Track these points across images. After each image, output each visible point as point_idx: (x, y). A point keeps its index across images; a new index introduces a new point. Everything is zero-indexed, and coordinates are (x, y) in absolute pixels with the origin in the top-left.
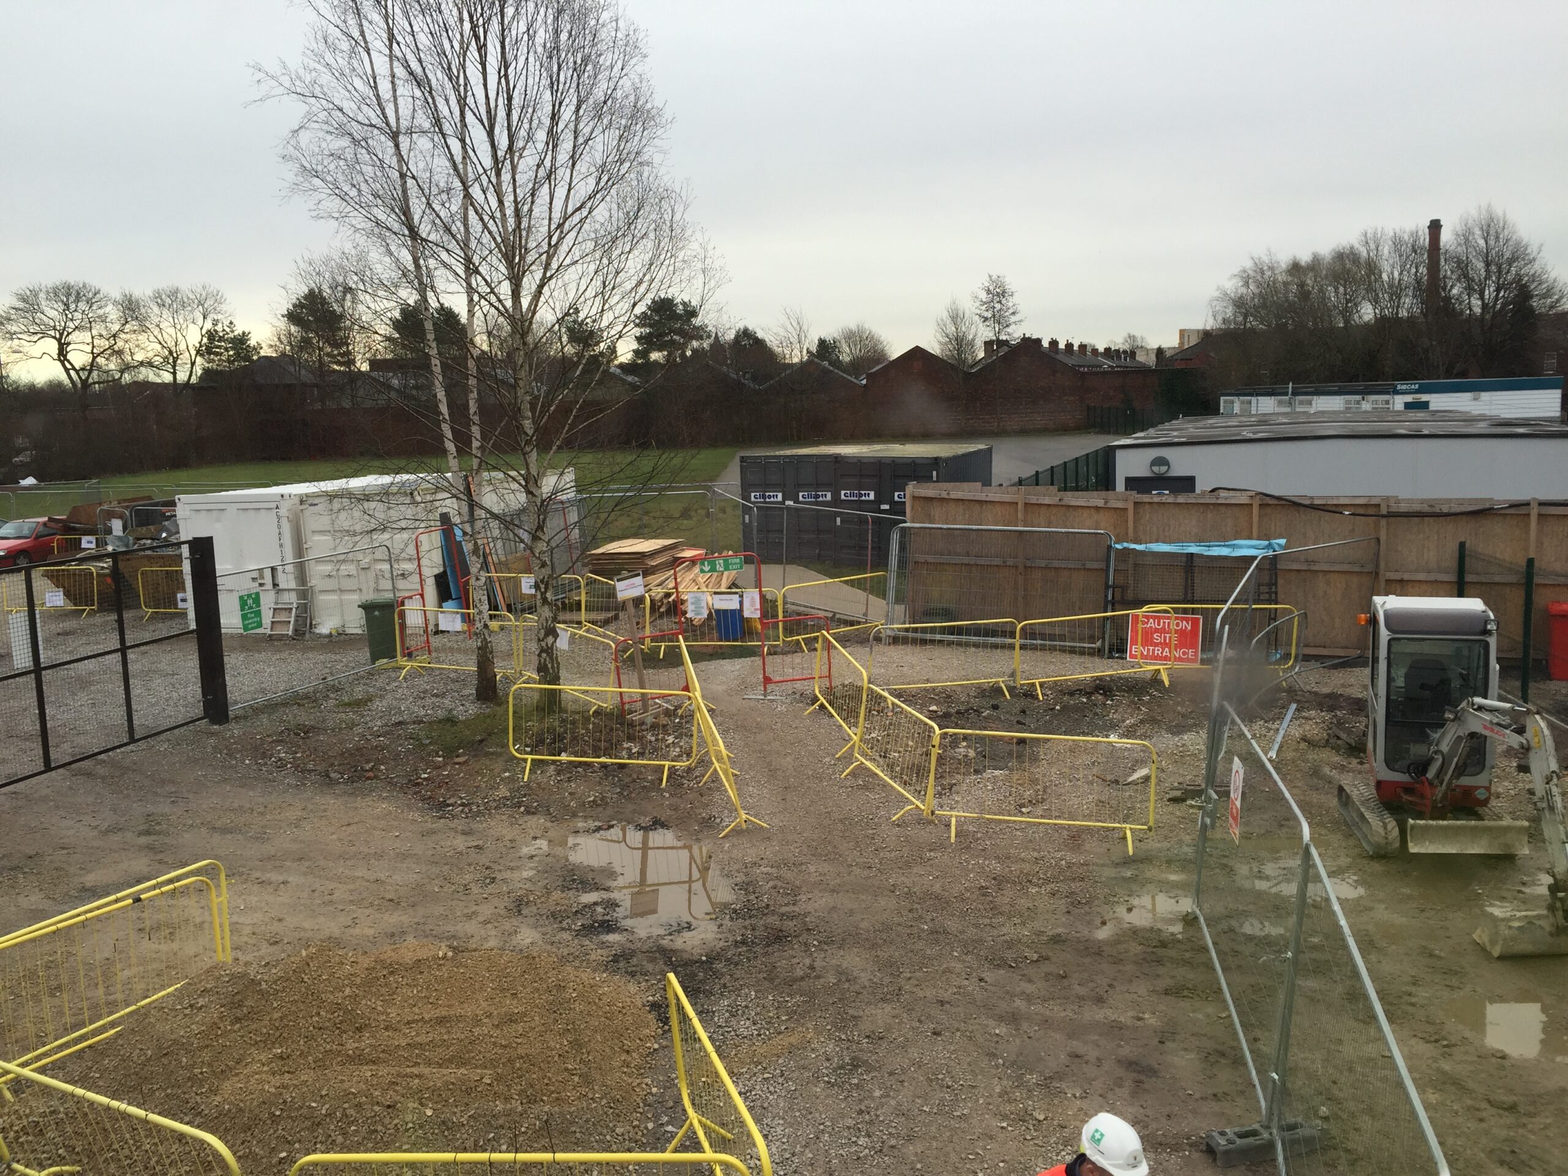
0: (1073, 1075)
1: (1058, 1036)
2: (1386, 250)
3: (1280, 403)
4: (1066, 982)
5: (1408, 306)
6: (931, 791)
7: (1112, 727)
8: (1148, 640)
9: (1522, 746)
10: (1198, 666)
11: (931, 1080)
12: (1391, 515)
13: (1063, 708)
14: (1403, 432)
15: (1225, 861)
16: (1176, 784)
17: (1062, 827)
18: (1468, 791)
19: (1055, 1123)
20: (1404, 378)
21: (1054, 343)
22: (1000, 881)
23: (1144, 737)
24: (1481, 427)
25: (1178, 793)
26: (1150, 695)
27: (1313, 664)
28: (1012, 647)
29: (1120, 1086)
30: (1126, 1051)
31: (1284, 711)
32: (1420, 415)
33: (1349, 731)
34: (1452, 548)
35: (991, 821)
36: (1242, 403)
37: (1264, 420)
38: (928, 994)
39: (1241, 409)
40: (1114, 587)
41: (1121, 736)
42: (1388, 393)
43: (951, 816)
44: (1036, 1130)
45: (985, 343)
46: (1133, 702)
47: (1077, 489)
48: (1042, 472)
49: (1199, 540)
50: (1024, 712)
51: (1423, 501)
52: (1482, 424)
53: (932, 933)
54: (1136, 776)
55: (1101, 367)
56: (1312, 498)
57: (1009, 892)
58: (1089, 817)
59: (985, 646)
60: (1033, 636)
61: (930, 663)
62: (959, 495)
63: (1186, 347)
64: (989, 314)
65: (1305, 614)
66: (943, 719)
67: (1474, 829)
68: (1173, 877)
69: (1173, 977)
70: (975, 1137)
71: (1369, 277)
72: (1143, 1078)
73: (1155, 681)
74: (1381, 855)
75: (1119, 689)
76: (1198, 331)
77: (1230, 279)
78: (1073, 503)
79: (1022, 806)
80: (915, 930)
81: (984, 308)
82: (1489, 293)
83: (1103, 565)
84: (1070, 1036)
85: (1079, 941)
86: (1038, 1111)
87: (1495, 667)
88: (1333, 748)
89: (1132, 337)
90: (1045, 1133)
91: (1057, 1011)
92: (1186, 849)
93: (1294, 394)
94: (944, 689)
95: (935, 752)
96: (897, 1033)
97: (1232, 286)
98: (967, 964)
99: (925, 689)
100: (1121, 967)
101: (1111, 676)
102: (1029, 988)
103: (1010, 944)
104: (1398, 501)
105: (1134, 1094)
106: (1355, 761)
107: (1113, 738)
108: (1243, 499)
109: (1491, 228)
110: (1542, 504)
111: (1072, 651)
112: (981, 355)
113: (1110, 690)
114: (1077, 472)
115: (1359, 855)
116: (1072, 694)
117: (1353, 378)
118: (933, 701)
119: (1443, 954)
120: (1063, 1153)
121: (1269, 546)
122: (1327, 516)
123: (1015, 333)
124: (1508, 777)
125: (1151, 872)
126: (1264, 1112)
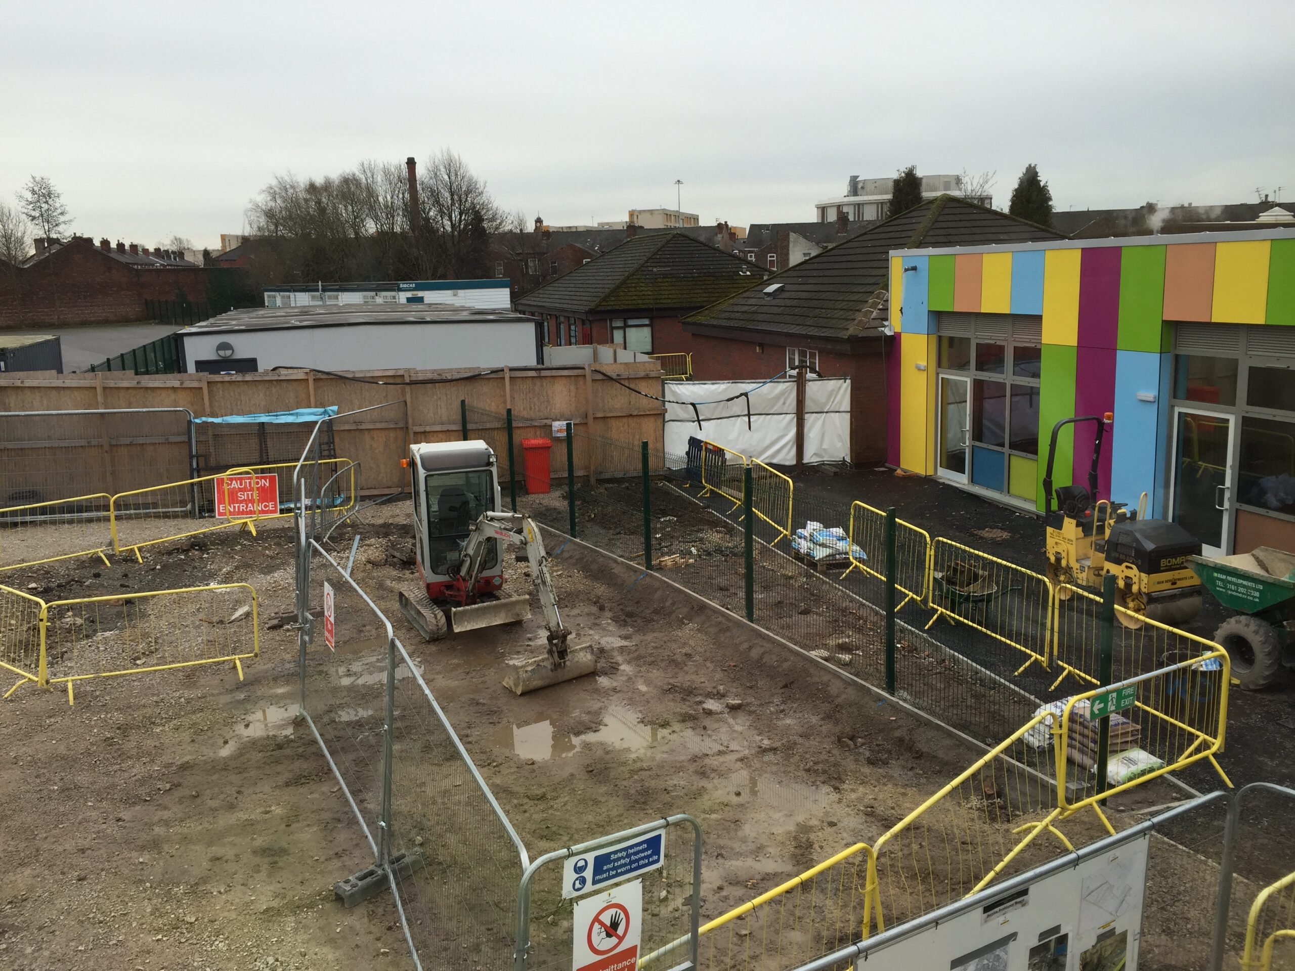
0: (216, 876)
1: (197, 848)
2: (379, 178)
3: (313, 297)
4: (199, 801)
5: (400, 224)
6: (43, 661)
7: (211, 576)
8: (233, 499)
9: (522, 542)
10: (278, 515)
11: (82, 922)
12: (413, 383)
13: (163, 567)
14: (412, 319)
15: (320, 668)
16: (273, 615)
17: (177, 670)
18: (488, 581)
19: (206, 920)
20: (403, 279)
21: (105, 243)
22: (124, 729)
23: (241, 580)
24: (464, 315)
25: (275, 622)
26: (241, 545)
27: (367, 503)
28: (107, 519)
29: (258, 872)
30: (259, 842)
31: (351, 542)
32: (420, 307)
33: (401, 551)
34: (456, 404)
35: (108, 678)
36: (283, 297)
37: (304, 311)
38: (67, 846)
39: (282, 303)
40: (197, 457)
41: (220, 583)
42: (393, 290)
43: (67, 681)
44: (189, 932)
45: (36, 241)
46: (227, 553)
47: (147, 372)
48: (114, 359)
49: (268, 411)
50: (126, 576)
51: (434, 371)
52: (465, 313)
53: (63, 791)
54: (237, 614)
55: (153, 265)
56: (353, 372)
57: (134, 736)
58: (201, 656)
59: (80, 521)
60: (127, 507)
61: (24, 543)
62: (35, 383)
63: (228, 250)
64: (36, 214)
65: (359, 464)
66: (46, 593)
67: (495, 607)
68: (280, 691)
69: (290, 771)
70: (133, 956)
71: (369, 199)
72: (277, 859)
73: (244, 532)
74: (435, 639)
75: (213, 543)
76: (237, 237)
77: (260, 193)
78: (151, 385)
79: (135, 659)
80: (45, 793)
81: (30, 207)
82: (455, 215)
83: (184, 438)
84: (210, 844)
85: (206, 762)
86: (188, 916)
87: (497, 488)
88: (390, 565)
89: (178, 240)
90: (198, 932)
91: (193, 827)
92: (288, 666)
93: (324, 290)
94: (41, 566)
95: (43, 626)
96: (40, 891)
97: (263, 200)
98: (103, 810)
99: (21, 569)
100: (246, 775)
101: (204, 533)
102: (166, 814)
103: (143, 782)
104: (417, 372)
105: (270, 875)
106: (407, 572)
107: (213, 585)
108: (300, 375)
109: (452, 167)
110: (511, 370)
111: (166, 516)
112: (33, 252)
113: (205, 545)
114: (146, 360)
115: (421, 643)
116: (169, 553)
117: (367, 278)
118: (31, 579)
119: (485, 701)
120: (217, 942)
121: (325, 412)
122: (367, 385)
123: (66, 232)
124: (509, 566)
125: (260, 691)
126: (376, 854)
